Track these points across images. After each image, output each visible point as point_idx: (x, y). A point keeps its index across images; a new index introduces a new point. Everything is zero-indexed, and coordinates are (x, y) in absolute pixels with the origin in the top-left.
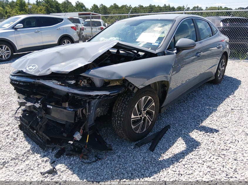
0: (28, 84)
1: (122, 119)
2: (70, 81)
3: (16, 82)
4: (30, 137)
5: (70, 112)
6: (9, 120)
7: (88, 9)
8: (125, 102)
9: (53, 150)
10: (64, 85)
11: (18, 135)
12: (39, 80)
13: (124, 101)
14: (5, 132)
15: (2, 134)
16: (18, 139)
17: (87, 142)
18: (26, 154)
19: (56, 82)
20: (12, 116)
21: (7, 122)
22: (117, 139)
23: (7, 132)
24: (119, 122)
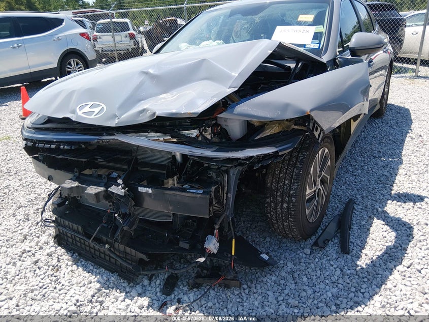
0: (83, 146)
1: (293, 199)
2: (187, 132)
3: (47, 146)
4: (86, 259)
5: (198, 196)
6: (20, 228)
7: (89, 4)
8: (296, 164)
9: (150, 279)
10: (175, 140)
11: (59, 259)
12: (113, 135)
13: (291, 163)
14: (25, 255)
15: (20, 260)
16: (63, 266)
17: (233, 254)
18: (96, 297)
19: (154, 137)
20: (26, 219)
21: (19, 232)
22: (268, 239)
23: (30, 254)
24: (285, 205)
